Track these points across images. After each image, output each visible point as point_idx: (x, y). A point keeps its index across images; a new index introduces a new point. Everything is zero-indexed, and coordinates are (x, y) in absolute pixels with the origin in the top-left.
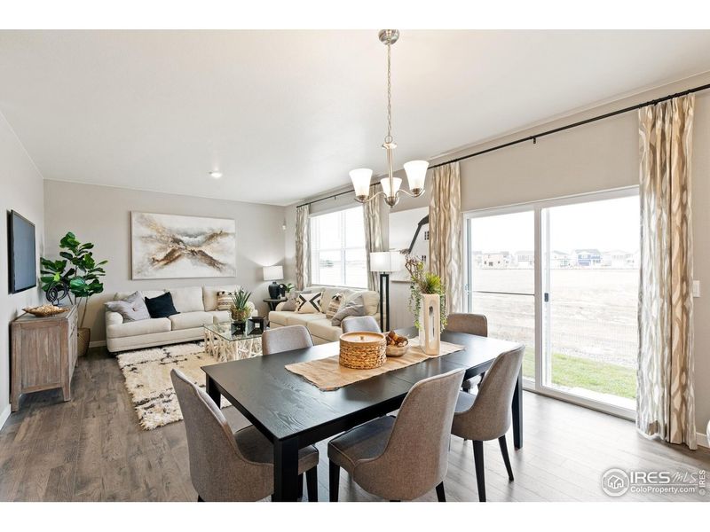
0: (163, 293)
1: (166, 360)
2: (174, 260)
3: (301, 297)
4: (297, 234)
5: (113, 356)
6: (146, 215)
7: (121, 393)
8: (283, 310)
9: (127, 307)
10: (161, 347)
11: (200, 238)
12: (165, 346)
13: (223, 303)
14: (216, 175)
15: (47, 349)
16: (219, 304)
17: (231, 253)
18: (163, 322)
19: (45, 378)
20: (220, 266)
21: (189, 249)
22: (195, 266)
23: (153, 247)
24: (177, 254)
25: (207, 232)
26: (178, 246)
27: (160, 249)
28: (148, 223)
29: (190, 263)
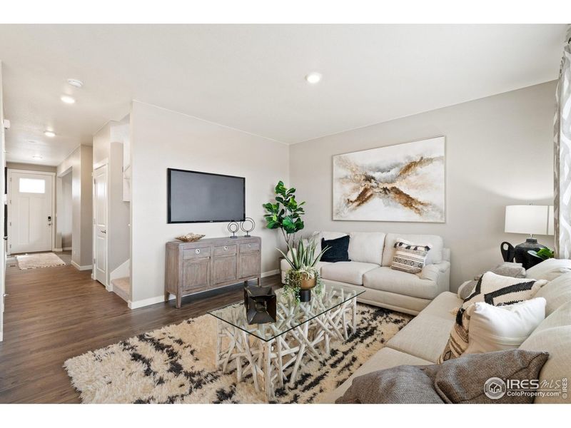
2: (366, 200)
6: (343, 156)
11: (393, 172)
13: (396, 259)
17: (437, 188)
20: (420, 207)
21: (382, 186)
22: (388, 207)
23: (348, 188)
24: (368, 194)
25: (404, 162)
26: (370, 184)
27: (355, 189)
28: (345, 164)
29: (382, 203)
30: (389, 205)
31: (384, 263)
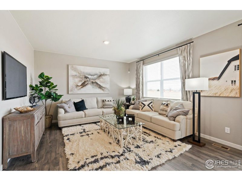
0: (81, 100)
1: (84, 134)
2: (85, 86)
3: (142, 103)
4: (137, 74)
5: (60, 129)
6: (74, 66)
7: (62, 157)
8: (133, 109)
9: (66, 106)
10: (80, 125)
11: (95, 76)
12: (82, 124)
13: (106, 105)
14: (106, 43)
15: (23, 132)
16: (104, 105)
17: (108, 83)
18: (81, 113)
19: (22, 149)
20: (103, 89)
21: (91, 81)
22: (93, 89)
23: (77, 80)
24: (86, 83)
25: (98, 73)
26: (87, 80)
27: (80, 81)
28: (75, 70)
29: (91, 87)
30: (94, 88)
31: (99, 107)
